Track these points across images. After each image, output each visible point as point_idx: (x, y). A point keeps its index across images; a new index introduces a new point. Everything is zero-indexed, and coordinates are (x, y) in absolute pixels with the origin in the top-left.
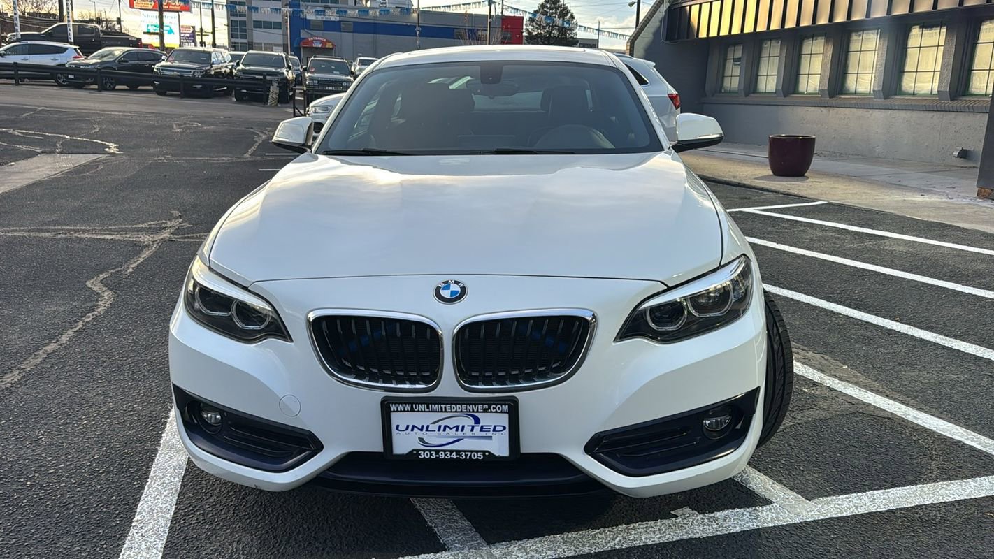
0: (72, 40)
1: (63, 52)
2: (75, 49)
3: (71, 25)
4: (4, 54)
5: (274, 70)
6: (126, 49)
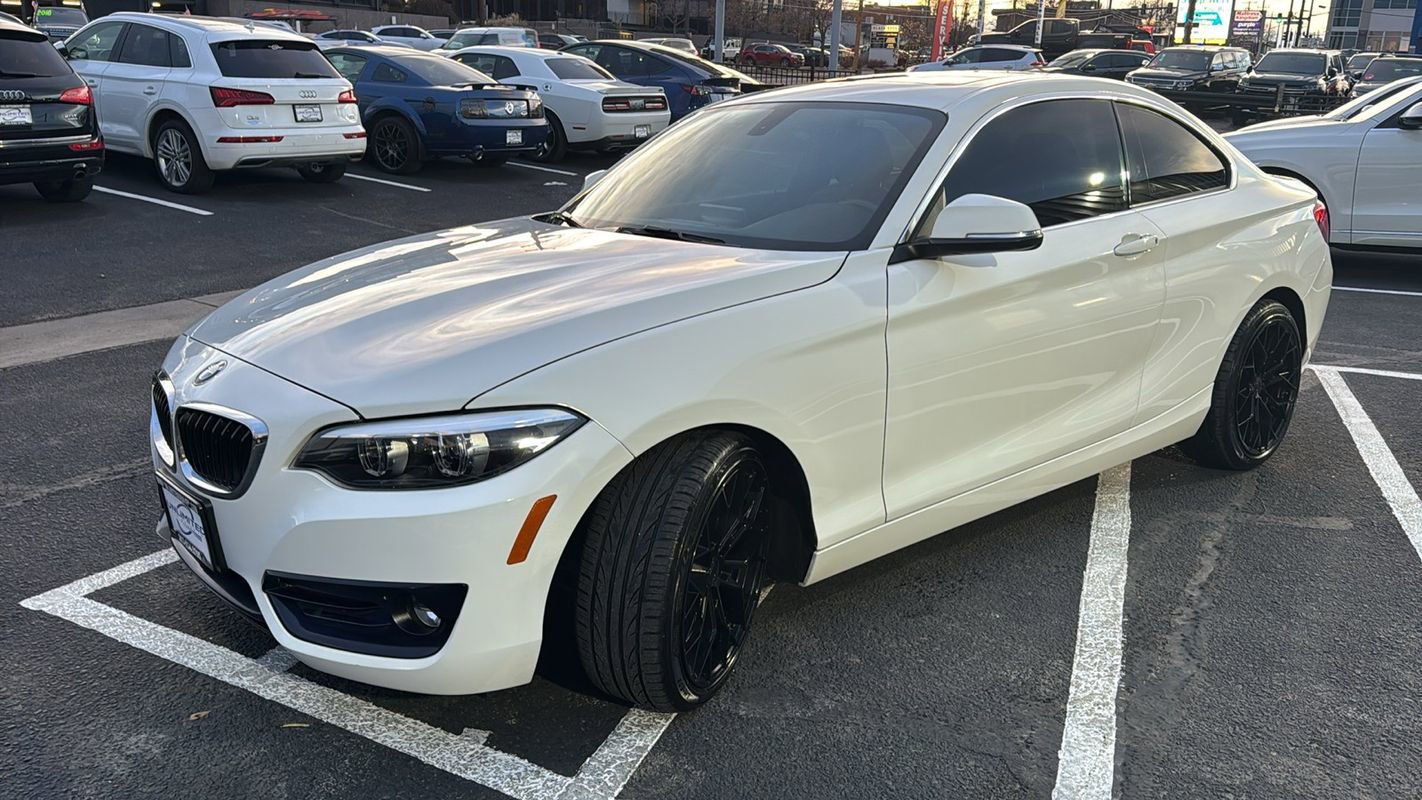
0: (1039, 42)
1: (1021, 58)
2: (1037, 53)
3: (1042, 23)
4: (952, 63)
5: (1301, 78)
6: (1098, 51)
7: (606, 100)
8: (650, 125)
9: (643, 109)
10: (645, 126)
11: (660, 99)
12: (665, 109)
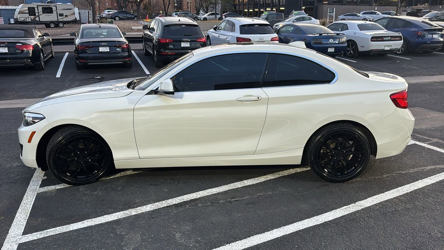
7: (372, 38)
8: (392, 46)
9: (391, 40)
10: (389, 46)
11: (400, 37)
12: (401, 40)
